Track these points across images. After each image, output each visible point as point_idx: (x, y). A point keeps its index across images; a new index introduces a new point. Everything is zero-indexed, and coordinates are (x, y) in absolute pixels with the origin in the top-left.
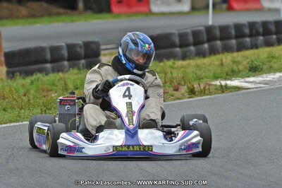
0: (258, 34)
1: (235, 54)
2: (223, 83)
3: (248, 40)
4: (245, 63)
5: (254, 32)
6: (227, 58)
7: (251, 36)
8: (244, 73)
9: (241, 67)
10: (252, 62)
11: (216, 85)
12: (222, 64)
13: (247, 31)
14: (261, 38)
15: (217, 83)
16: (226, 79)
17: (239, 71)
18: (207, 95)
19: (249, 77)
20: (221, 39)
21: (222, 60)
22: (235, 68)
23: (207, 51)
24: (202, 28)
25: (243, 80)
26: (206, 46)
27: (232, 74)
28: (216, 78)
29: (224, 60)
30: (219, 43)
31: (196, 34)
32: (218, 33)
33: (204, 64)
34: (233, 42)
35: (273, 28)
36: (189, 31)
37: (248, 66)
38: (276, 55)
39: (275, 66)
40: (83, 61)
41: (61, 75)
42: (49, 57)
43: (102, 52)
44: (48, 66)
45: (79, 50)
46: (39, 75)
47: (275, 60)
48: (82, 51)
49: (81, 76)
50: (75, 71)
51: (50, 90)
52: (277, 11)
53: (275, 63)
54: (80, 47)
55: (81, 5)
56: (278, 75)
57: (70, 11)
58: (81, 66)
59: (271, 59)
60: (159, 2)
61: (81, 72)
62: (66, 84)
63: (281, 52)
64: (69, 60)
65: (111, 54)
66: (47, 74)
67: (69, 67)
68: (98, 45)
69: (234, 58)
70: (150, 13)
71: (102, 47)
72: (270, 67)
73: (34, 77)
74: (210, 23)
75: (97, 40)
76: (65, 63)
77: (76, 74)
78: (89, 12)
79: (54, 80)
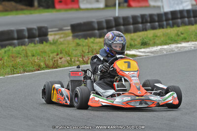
0: (147, 22)
1: (132, 34)
3: (140, 25)
4: (138, 40)
5: (144, 21)
6: (128, 37)
7: (142, 23)
8: (138, 46)
9: (136, 43)
10: (143, 39)
13: (140, 20)
14: (149, 24)
17: (135, 45)
19: (141, 49)
20: (124, 25)
22: (133, 43)
24: (112, 18)
25: (137, 51)
26: (114, 29)
27: (130, 47)
30: (122, 27)
31: (108, 22)
32: (121, 21)
34: (131, 27)
35: (156, 18)
36: (104, 20)
37: (140, 42)
38: (159, 35)
39: (158, 42)
40: (37, 39)
41: (23, 47)
42: (16, 36)
43: (49, 33)
44: (15, 41)
45: (34, 32)
46: (10, 47)
47: (157, 38)
48: (37, 32)
49: (36, 48)
50: (33, 45)
51: (16, 57)
52: (158, 7)
53: (157, 40)
54: (36, 30)
55: (36, 4)
56: (159, 48)
57: (29, 8)
58: (36, 42)
59: (155, 37)
60: (85, 2)
61: (36, 45)
62: (26, 53)
63: (161, 33)
64: (29, 38)
65: (55, 34)
66: (14, 47)
67: (29, 42)
68: (47, 28)
69: (132, 37)
70: (79, 9)
71: (49, 30)
72: (154, 43)
73: (7, 48)
74: (117, 15)
75: (46, 26)
76: (26, 40)
77: (33, 47)
78: (41, 8)
79: (19, 51)
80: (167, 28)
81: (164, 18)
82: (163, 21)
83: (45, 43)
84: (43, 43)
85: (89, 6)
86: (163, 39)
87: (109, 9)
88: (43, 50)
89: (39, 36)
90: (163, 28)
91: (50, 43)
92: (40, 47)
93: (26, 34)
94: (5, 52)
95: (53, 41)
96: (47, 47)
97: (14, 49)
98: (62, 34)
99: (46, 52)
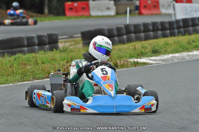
0: (158, 30)
1: (143, 42)
2: (136, 60)
3: (151, 33)
4: (149, 48)
5: (155, 28)
6: (138, 45)
7: (153, 30)
8: (149, 54)
9: (147, 51)
10: (154, 47)
11: (131, 62)
12: (135, 48)
13: (151, 28)
14: (160, 32)
15: (132, 60)
16: (137, 58)
17: (146, 53)
18: (126, 68)
19: (152, 56)
20: (135, 33)
21: (135, 46)
22: (143, 51)
23: (126, 40)
24: (123, 26)
25: (148, 59)
26: (125, 37)
27: (141, 55)
28: (131, 57)
29: (136, 46)
30: (133, 35)
31: (119, 29)
32: (132, 29)
33: (124, 48)
34: (142, 34)
35: (167, 26)
36: (114, 27)
37: (151, 50)
38: (170, 43)
39: (169, 50)
40: (47, 46)
41: (33, 54)
42: (26, 43)
43: (60, 41)
44: (26, 49)
45: (45, 39)
46: (20, 55)
47: (169, 46)
48: (47, 40)
49: (46, 55)
50: (43, 52)
51: (26, 64)
52: (170, 15)
53: (169, 48)
54: (46, 37)
55: (46, 11)
56: (170, 55)
57: (39, 15)
58: (46, 49)
59: (166, 45)
60: (96, 9)
61: (46, 53)
62: (36, 60)
63: (173, 41)
64: (39, 45)
65: (65, 42)
66: (24, 54)
67: (39, 50)
68: (57, 36)
69: (142, 44)
70: (90, 16)
71: (60, 37)
72: (166, 51)
73: (17, 56)
74: (128, 23)
75: (56, 33)
76: (37, 47)
77: (43, 54)
78: (51, 15)
79: (29, 58)
80: (178, 36)
81: (175, 26)
82: (174, 29)
83: (55, 50)
84: (52, 50)
85: (100, 14)
86: (174, 47)
87: (120, 16)
88: (53, 58)
89: (49, 43)
90: (174, 36)
91: (61, 51)
92: (50, 55)
93: (36, 41)
94: (15, 59)
95: (64, 48)
96: (57, 54)
97: (24, 56)
98: (72, 41)
99: (56, 60)
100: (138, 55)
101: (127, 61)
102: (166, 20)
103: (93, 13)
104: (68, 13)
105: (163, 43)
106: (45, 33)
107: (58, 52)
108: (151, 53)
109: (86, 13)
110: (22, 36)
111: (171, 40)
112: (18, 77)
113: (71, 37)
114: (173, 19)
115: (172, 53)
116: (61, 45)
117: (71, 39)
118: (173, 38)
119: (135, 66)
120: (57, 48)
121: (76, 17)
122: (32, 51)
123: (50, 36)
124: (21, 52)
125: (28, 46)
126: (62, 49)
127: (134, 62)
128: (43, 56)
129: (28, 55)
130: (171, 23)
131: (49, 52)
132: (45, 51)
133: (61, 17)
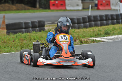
0: (109, 20)
1: (99, 27)
3: (105, 22)
4: (103, 31)
5: (107, 19)
6: (96, 29)
7: (106, 20)
10: (106, 31)
11: (91, 40)
12: (94, 31)
13: (104, 18)
14: (110, 21)
16: (95, 37)
17: (101, 34)
18: (88, 43)
19: (104, 37)
21: (94, 30)
22: (99, 33)
23: (88, 26)
24: (86, 16)
25: (102, 38)
26: (88, 23)
27: (98, 35)
28: (91, 37)
29: (95, 30)
30: (93, 22)
31: (84, 18)
32: (93, 18)
33: (87, 31)
34: (99, 22)
35: (115, 17)
36: (81, 17)
37: (104, 32)
38: (116, 28)
39: (115, 33)
40: (38, 28)
41: (29, 34)
42: (24, 26)
43: (46, 25)
44: (24, 30)
45: (36, 24)
46: (20, 34)
47: (116, 30)
48: (37, 24)
49: (37, 34)
50: (34, 32)
51: (24, 40)
52: (117, 10)
53: (115, 31)
54: (37, 23)
55: (38, 6)
56: (116, 36)
57: (33, 8)
58: (37, 30)
59: (114, 30)
60: (70, 5)
61: (37, 33)
62: (30, 38)
63: (118, 27)
64: (32, 28)
65: (49, 26)
66: (23, 33)
67: (32, 31)
68: (44, 22)
69: (99, 29)
70: (66, 10)
71: (46, 23)
72: (114, 33)
73: (18, 34)
74: (90, 14)
75: (43, 20)
76: (31, 29)
77: (35, 34)
78: (41, 9)
79: (25, 36)
81: (120, 17)
82: (119, 19)
83: (42, 31)
84: (41, 31)
85: (72, 8)
86: (119, 31)
87: (85, 10)
88: (41, 36)
89: (39, 27)
90: (119, 24)
91: (46, 32)
92: (39, 34)
93: (31, 25)
94: (17, 37)
95: (48, 30)
96: (44, 34)
97: (22, 35)
98: (54, 26)
99: (43, 37)
100: (96, 35)
101: (89, 39)
102: (114, 13)
103: (68, 8)
104: (51, 8)
105: (112, 28)
106: (36, 21)
107: (45, 32)
108: (104, 34)
109: (63, 8)
110: (22, 21)
111: (117, 26)
112: (18, 48)
113: (53, 23)
114: (119, 13)
115: (117, 34)
116: (46, 28)
117: (53, 24)
118: (118, 25)
119: (94, 43)
120: (44, 30)
121: (57, 10)
122: (28, 32)
123: (39, 22)
124: (20, 32)
125: (25, 28)
126: (47, 31)
127: (93, 40)
128: (34, 35)
129: (25, 34)
130: (117, 15)
131: (39, 32)
132: (36, 32)
133: (47, 10)
